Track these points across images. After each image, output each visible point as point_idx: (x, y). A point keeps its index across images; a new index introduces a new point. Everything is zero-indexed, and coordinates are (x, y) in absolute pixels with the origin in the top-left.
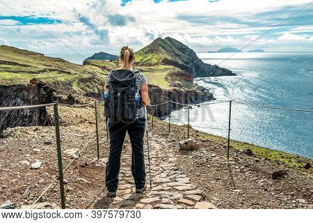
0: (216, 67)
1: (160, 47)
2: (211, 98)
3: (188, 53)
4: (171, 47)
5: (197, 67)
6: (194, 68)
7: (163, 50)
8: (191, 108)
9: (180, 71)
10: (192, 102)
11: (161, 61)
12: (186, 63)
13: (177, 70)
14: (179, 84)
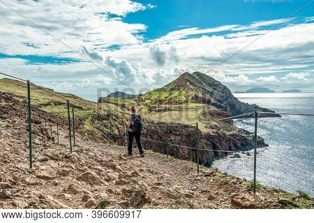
0: (256, 107)
1: (188, 83)
2: (261, 143)
3: (220, 90)
4: (200, 83)
5: (232, 106)
6: (229, 108)
7: (192, 87)
8: (238, 156)
9: (216, 109)
10: (238, 149)
11: (190, 98)
12: (219, 101)
13: (213, 108)
14: (216, 126)
